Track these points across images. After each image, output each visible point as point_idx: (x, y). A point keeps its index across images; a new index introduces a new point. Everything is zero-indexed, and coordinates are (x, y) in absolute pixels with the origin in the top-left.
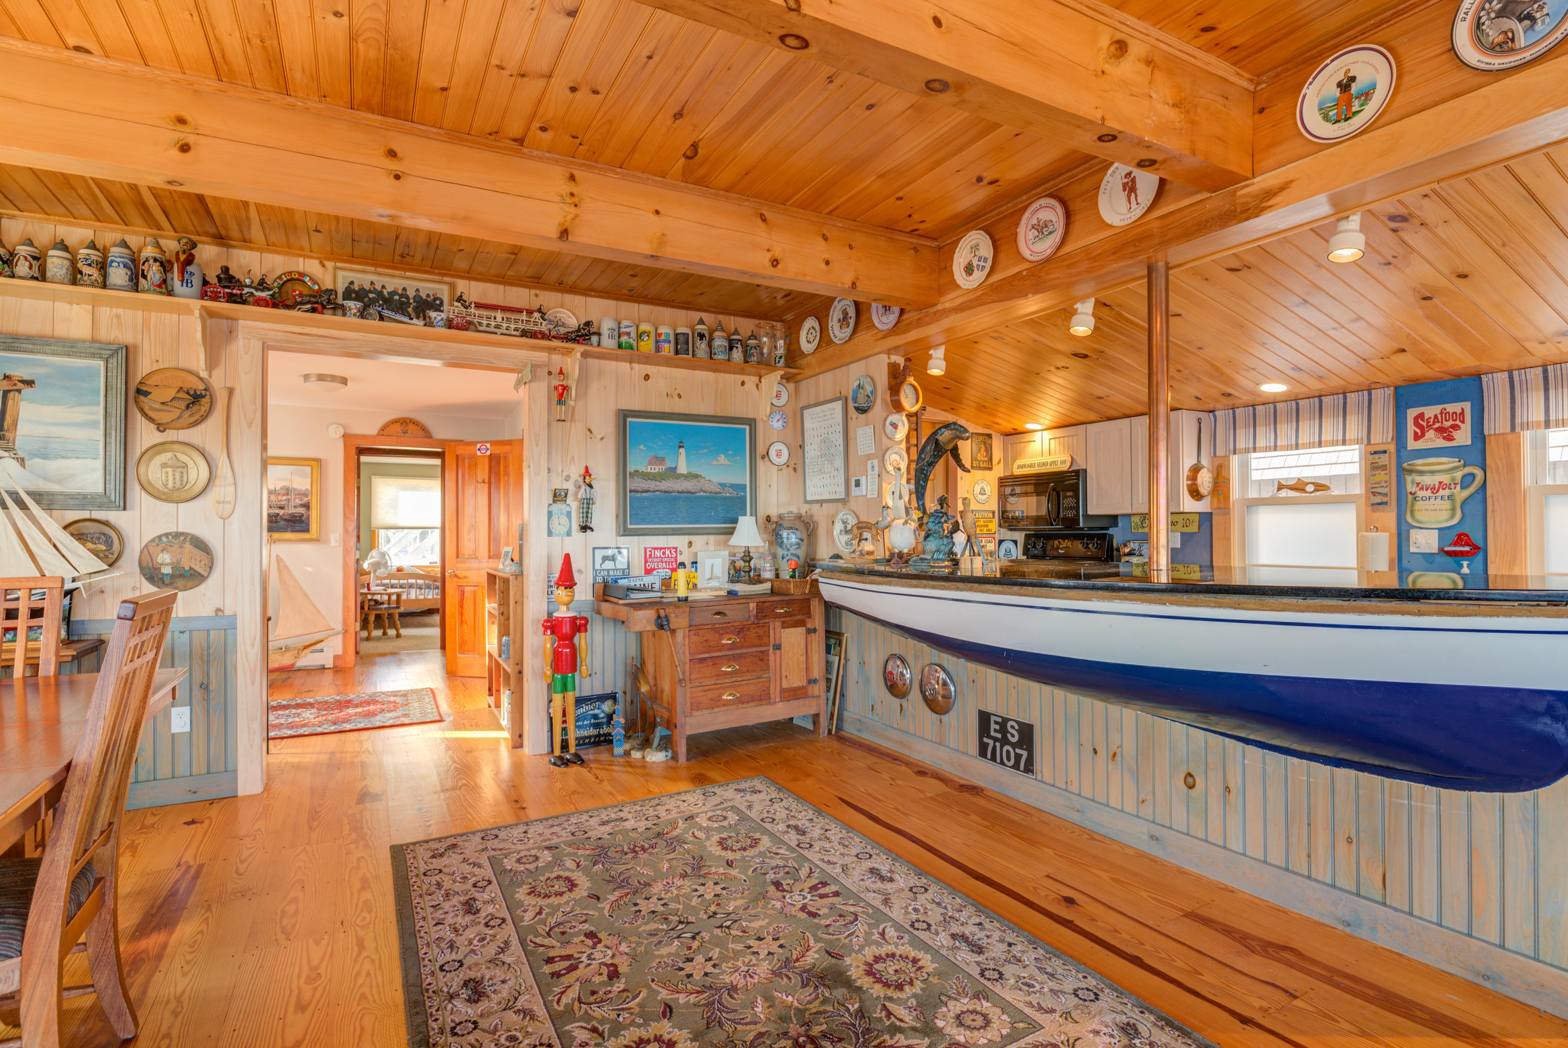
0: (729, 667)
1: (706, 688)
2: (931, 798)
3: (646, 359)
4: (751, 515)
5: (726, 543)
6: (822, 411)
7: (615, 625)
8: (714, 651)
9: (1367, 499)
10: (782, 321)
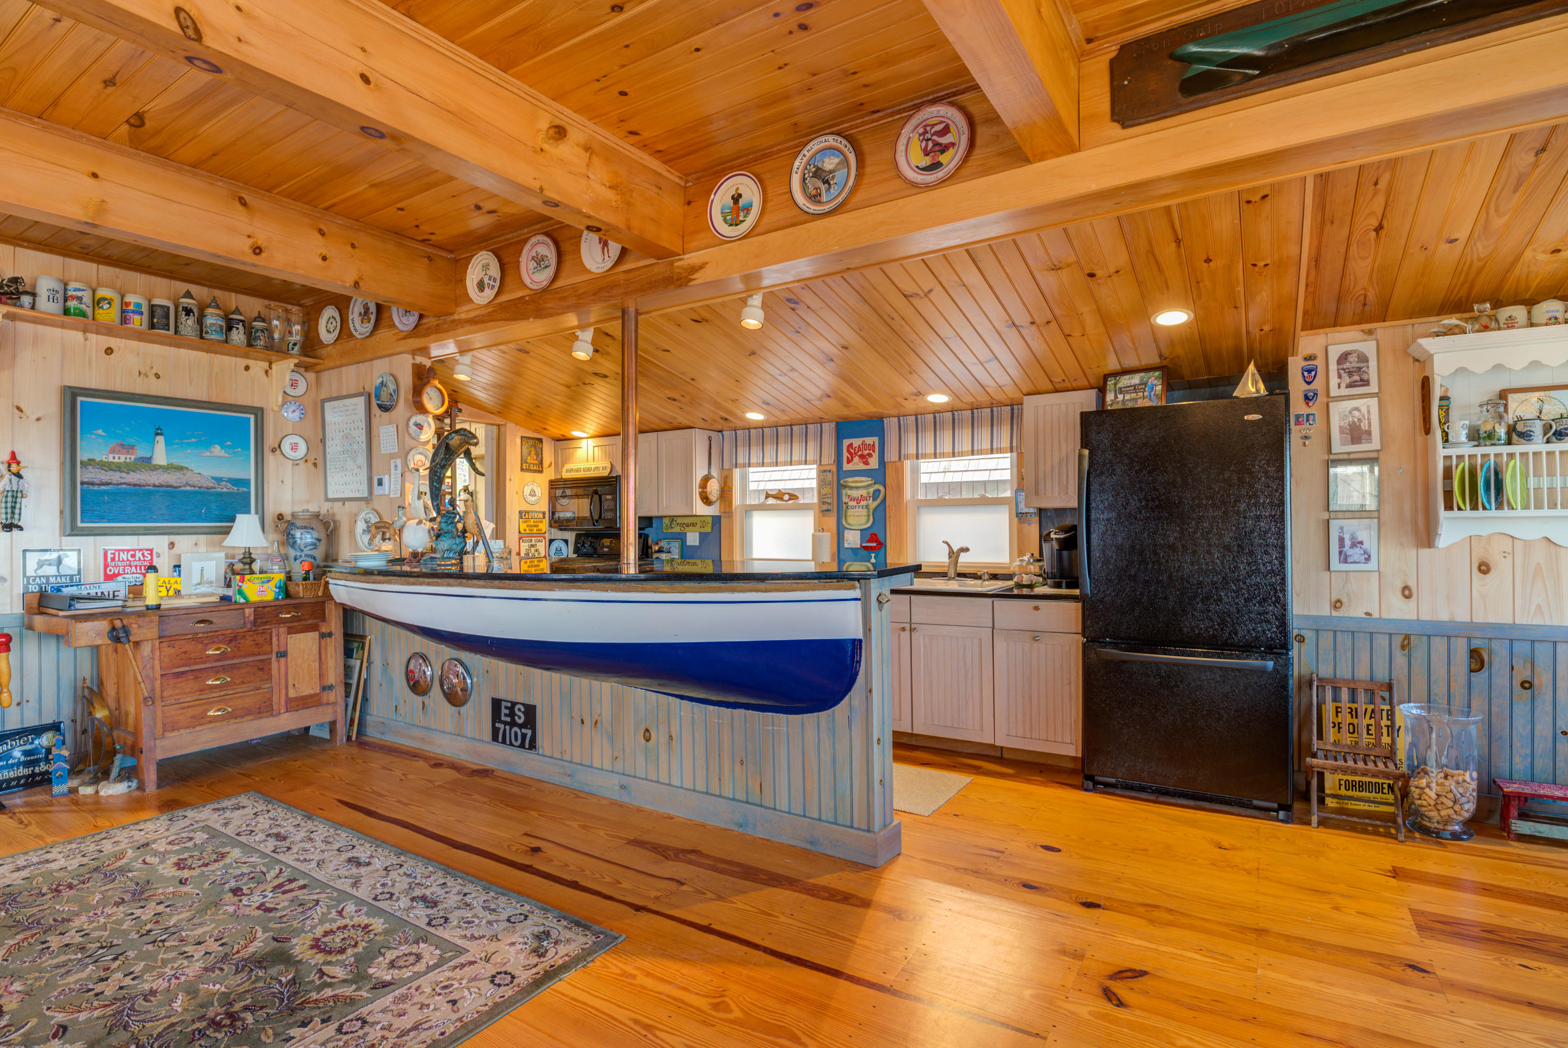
0: (217, 680)
1: (186, 705)
2: (439, 786)
3: (109, 331)
4: (257, 513)
5: (220, 545)
6: (345, 406)
7: (58, 642)
8: (196, 664)
9: (820, 507)
10: (300, 305)
